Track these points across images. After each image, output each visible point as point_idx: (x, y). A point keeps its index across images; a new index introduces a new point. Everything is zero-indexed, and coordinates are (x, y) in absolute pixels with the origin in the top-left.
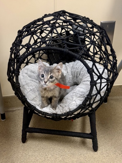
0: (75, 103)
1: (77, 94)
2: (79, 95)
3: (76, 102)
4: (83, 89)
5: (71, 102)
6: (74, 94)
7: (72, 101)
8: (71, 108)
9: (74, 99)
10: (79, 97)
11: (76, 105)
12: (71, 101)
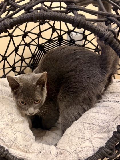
1: (92, 126)
2: (98, 128)
4: (105, 116)
5: (81, 143)
7: (84, 141)
9: (88, 136)
10: (99, 132)
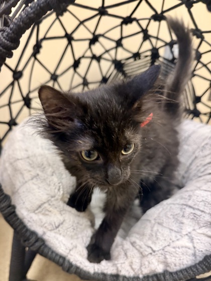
0: (190, 245)
3: (192, 240)
5: (174, 239)
6: (189, 210)
7: (179, 237)
8: (170, 260)
9: (188, 229)
11: (191, 252)
12: (174, 234)
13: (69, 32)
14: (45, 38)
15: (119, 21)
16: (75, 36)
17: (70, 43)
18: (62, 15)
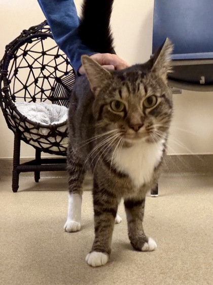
13: (30, 64)
14: (19, 67)
15: (53, 57)
16: (33, 66)
17: (31, 70)
18: (26, 56)
